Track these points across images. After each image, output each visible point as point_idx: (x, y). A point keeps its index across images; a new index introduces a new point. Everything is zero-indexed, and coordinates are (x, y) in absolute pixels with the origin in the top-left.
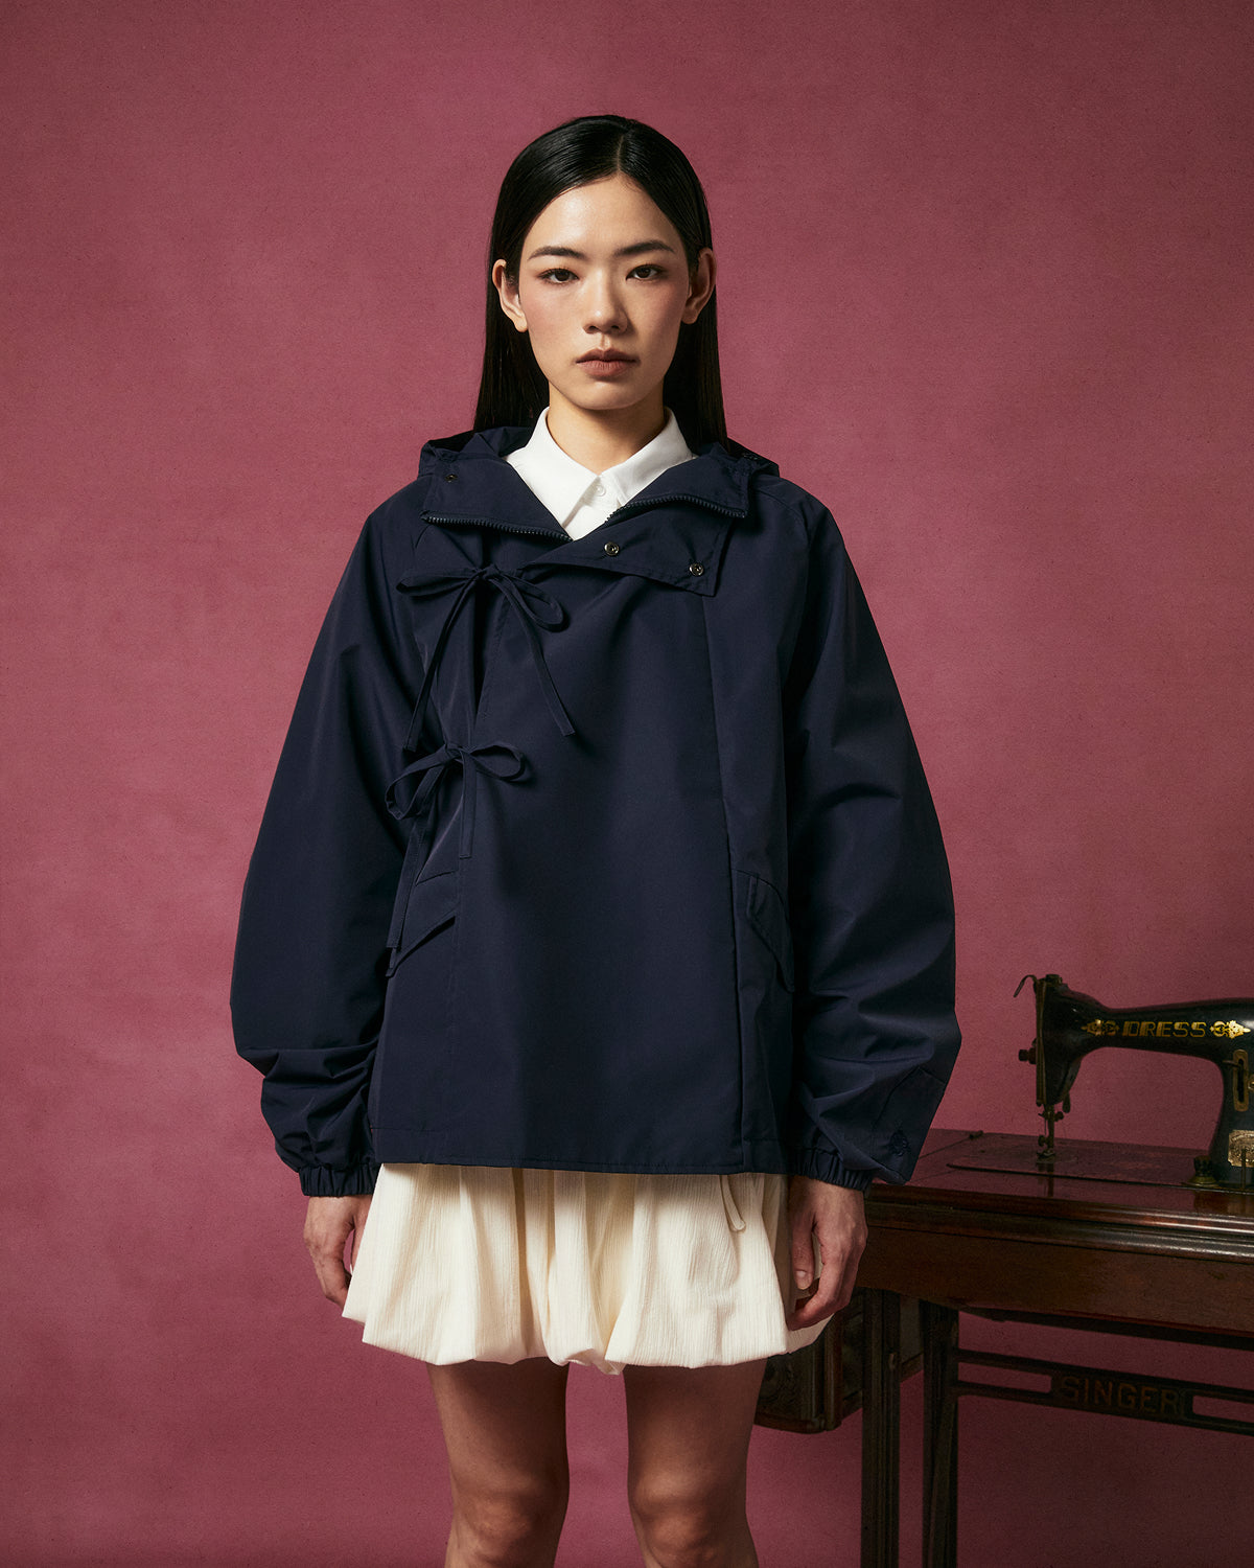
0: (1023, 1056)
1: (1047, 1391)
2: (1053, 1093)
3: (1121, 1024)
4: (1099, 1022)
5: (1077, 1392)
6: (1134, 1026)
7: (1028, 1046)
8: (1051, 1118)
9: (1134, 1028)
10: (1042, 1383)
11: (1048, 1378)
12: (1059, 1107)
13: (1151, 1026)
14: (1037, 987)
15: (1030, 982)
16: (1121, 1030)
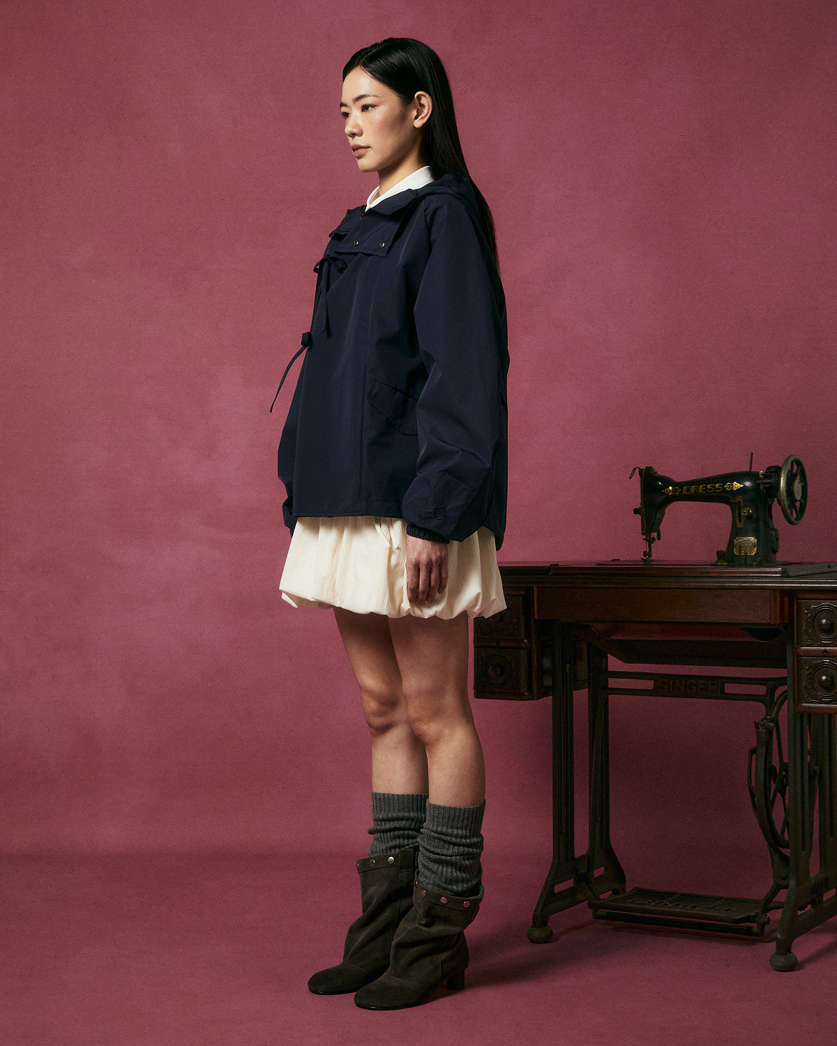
0: (636, 511)
1: (651, 689)
2: (650, 526)
3: (682, 488)
4: (671, 488)
5: (666, 687)
6: (688, 489)
7: (638, 506)
8: (650, 541)
9: (688, 490)
10: (649, 684)
11: (652, 682)
12: (654, 535)
13: (696, 488)
14: (641, 472)
15: (637, 470)
16: (681, 492)
